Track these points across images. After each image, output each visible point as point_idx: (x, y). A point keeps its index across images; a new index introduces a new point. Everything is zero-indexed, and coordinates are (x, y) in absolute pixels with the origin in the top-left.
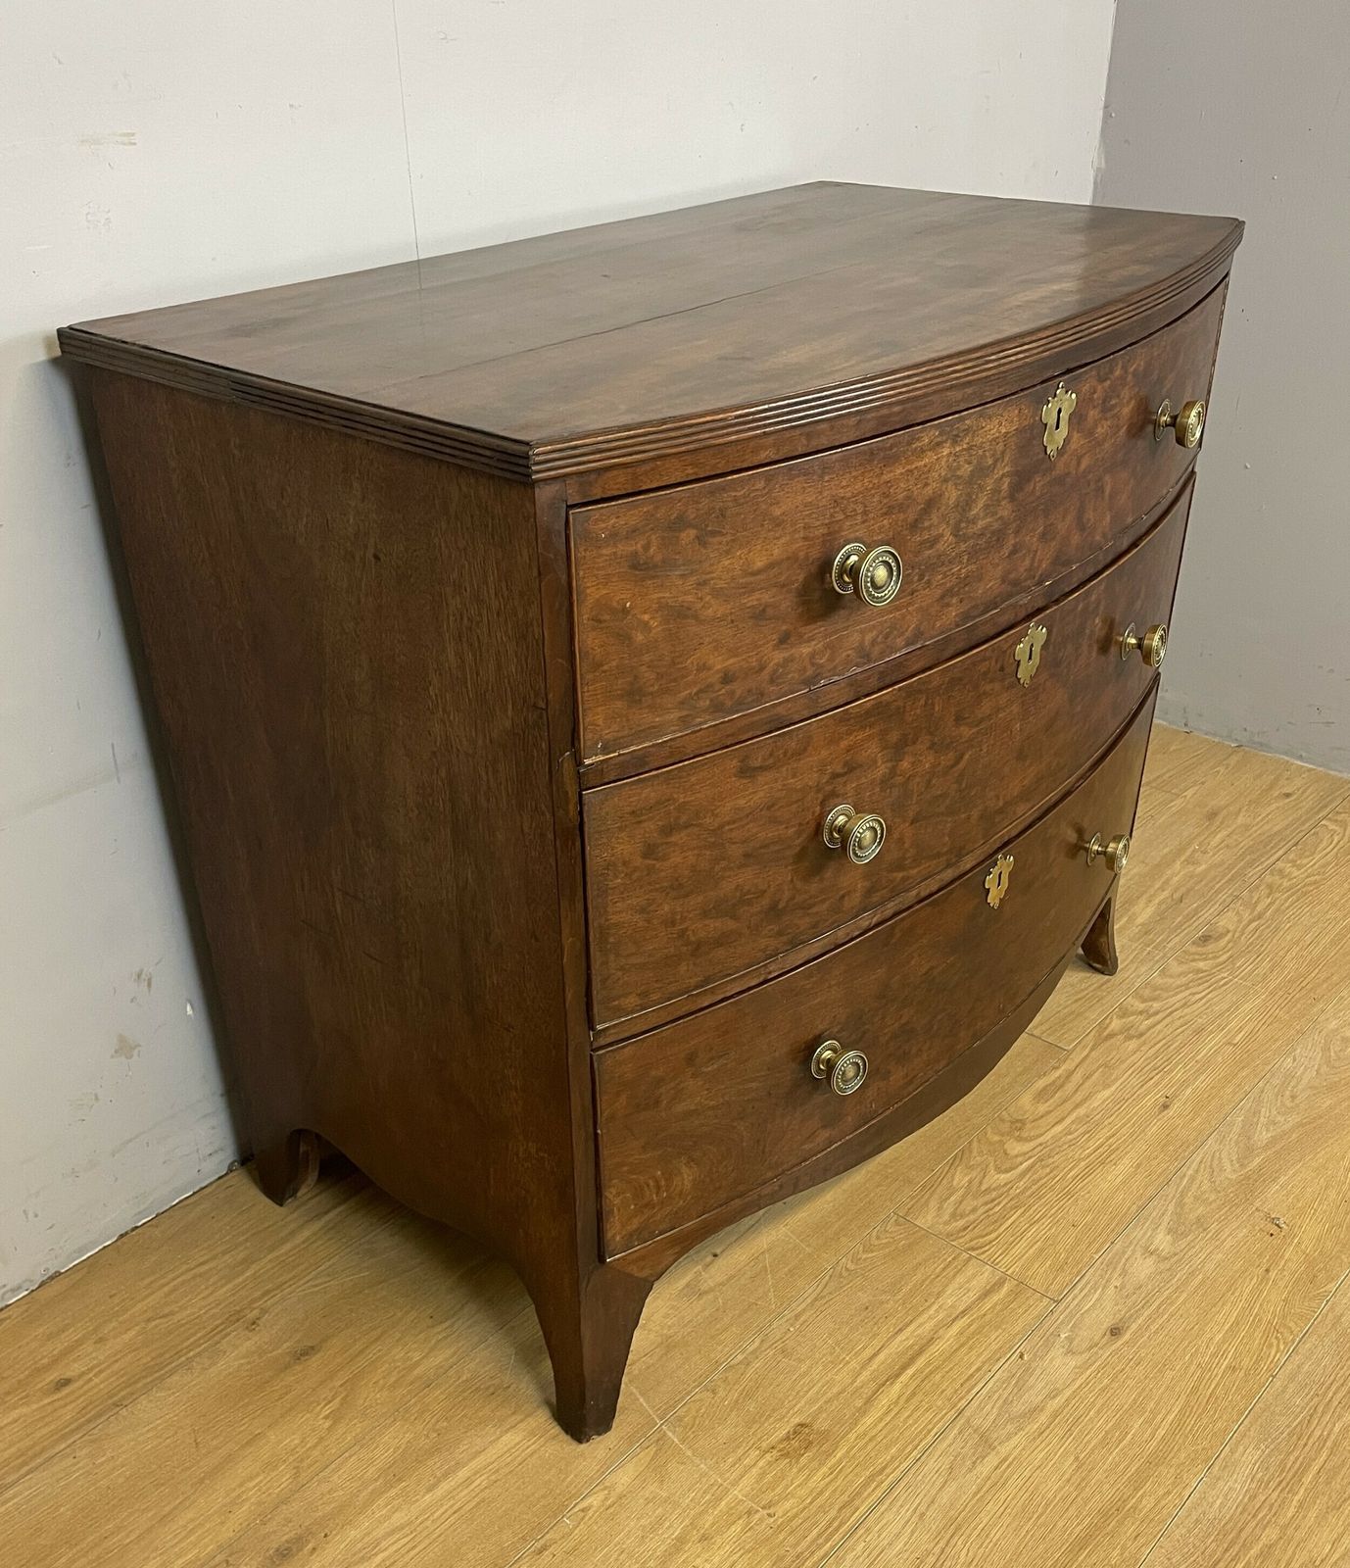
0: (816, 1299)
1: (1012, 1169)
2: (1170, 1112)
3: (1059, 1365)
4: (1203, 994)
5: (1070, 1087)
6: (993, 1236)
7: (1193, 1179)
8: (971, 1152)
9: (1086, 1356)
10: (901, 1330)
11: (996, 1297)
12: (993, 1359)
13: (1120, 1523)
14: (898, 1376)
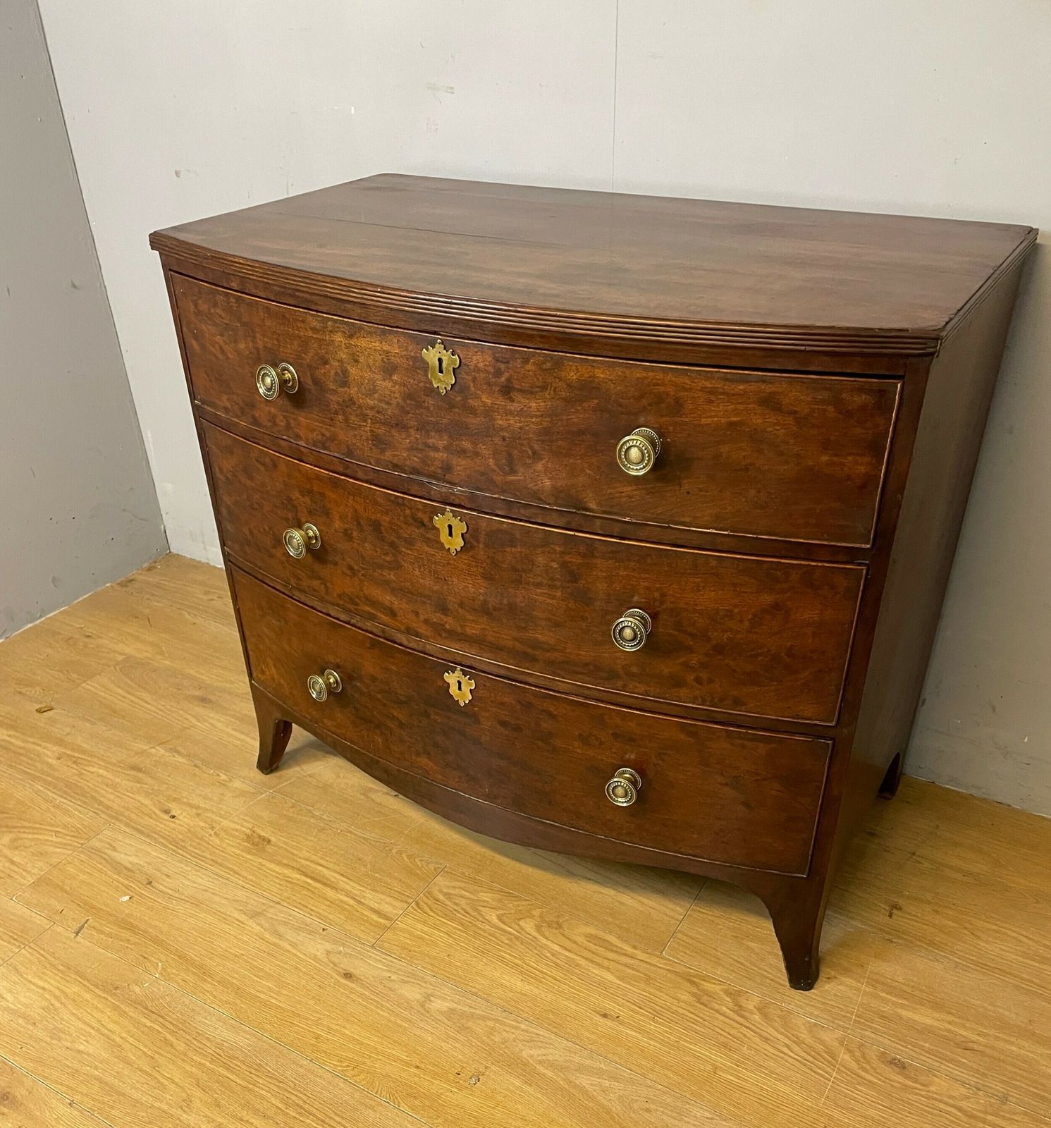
0: (364, 838)
1: (504, 923)
2: (598, 1018)
3: (318, 948)
4: (791, 1054)
5: (612, 956)
6: (432, 914)
7: (517, 1028)
8: (515, 901)
9: (325, 960)
10: (342, 875)
11: (375, 917)
12: (320, 916)
13: (194, 973)
14: (307, 876)
